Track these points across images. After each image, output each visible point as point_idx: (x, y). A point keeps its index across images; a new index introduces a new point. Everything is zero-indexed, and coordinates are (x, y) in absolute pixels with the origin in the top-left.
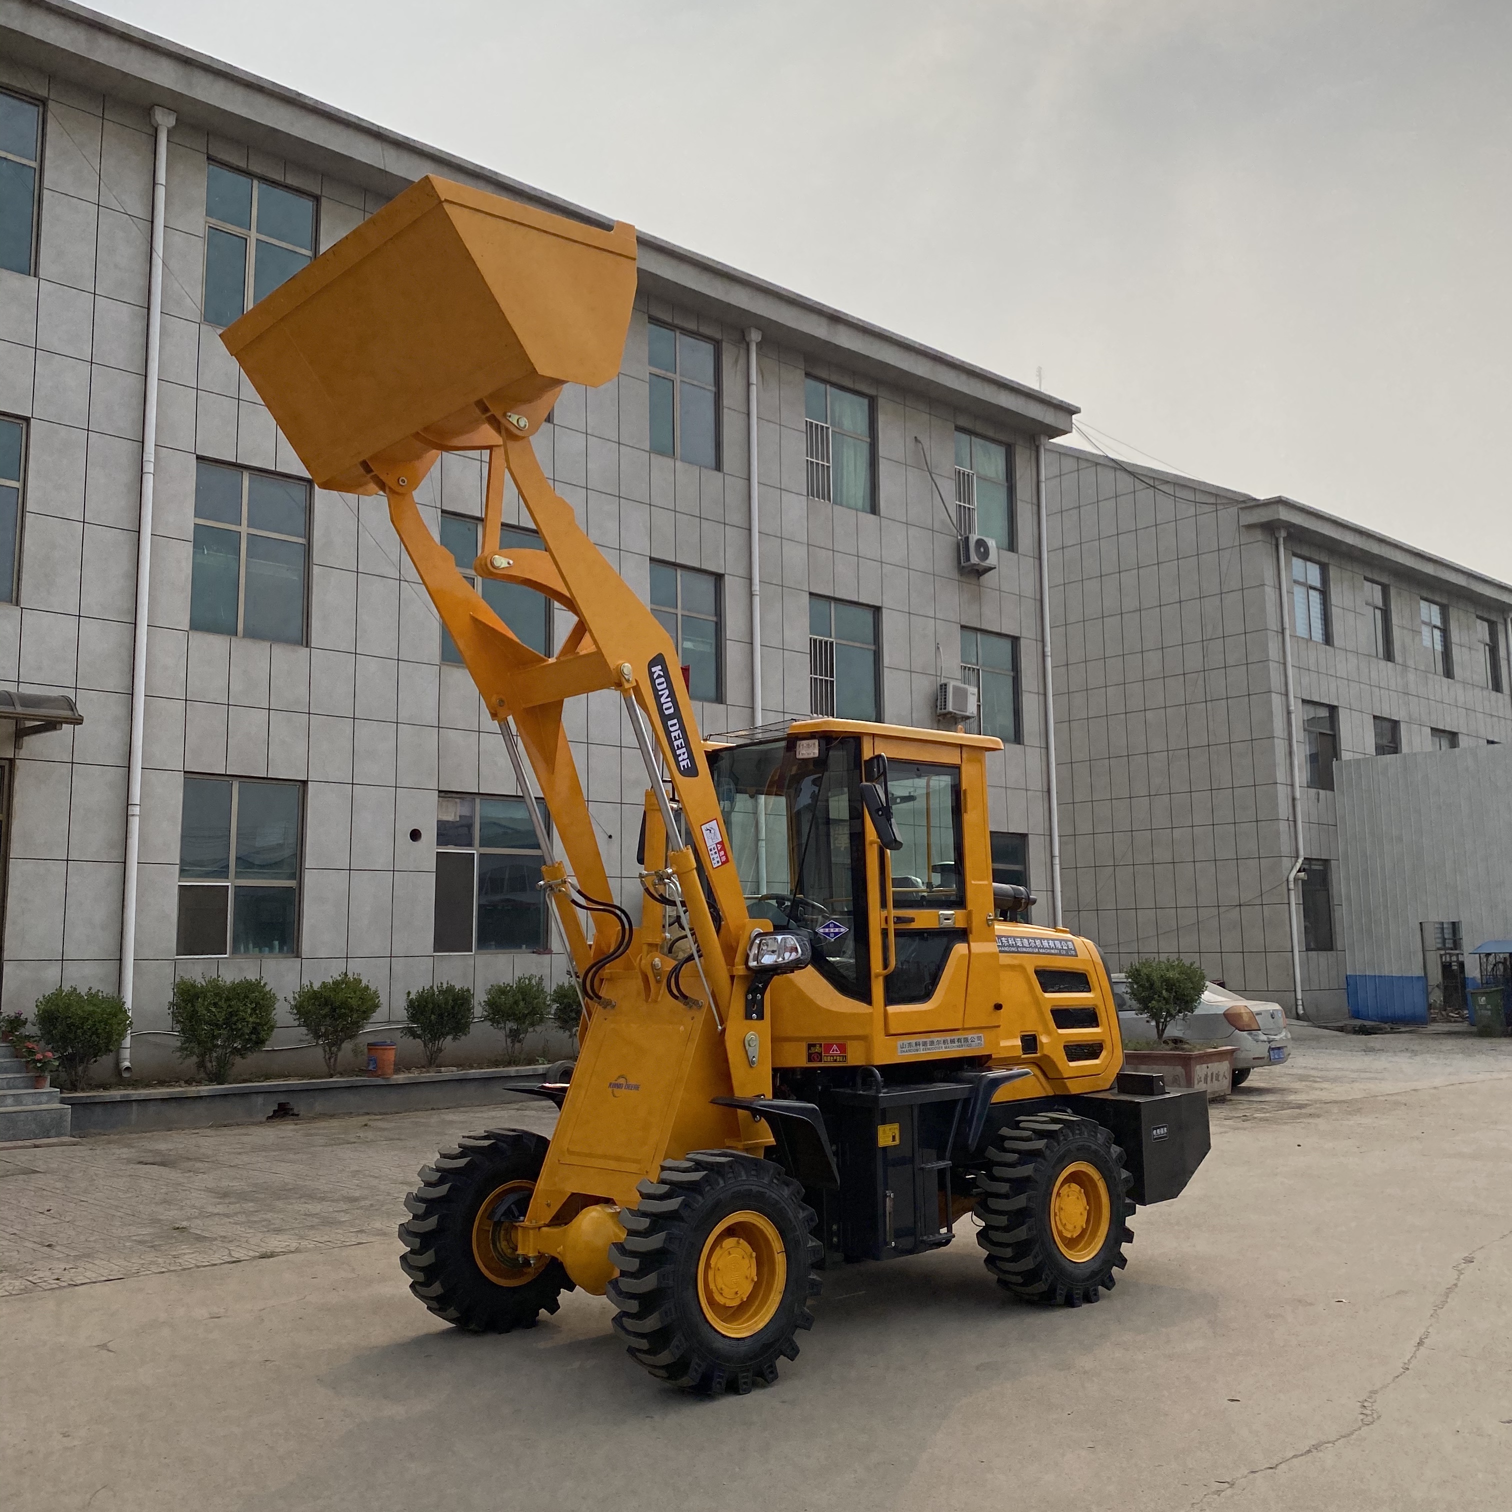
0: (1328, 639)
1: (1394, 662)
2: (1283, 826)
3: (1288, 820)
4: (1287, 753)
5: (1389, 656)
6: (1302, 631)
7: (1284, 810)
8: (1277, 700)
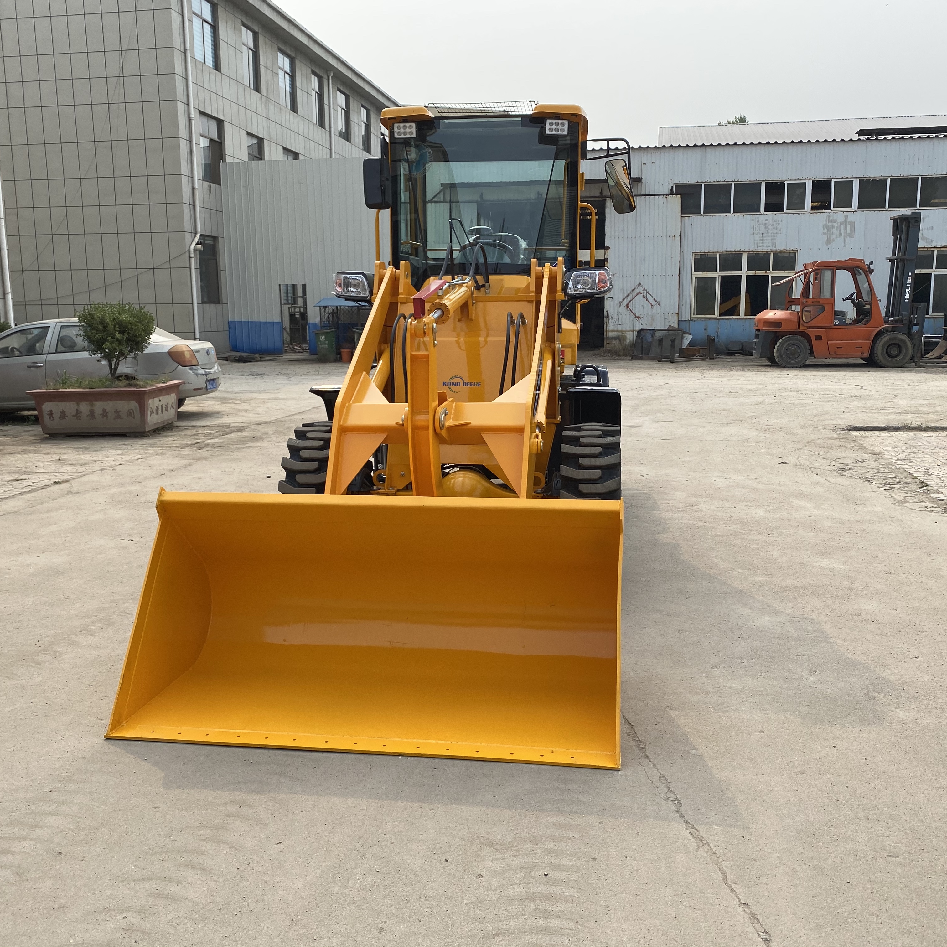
0: (217, 66)
1: (260, 93)
2: (186, 210)
3: (189, 204)
4: (189, 152)
5: (257, 88)
6: (199, 56)
7: (186, 197)
8: (181, 107)
